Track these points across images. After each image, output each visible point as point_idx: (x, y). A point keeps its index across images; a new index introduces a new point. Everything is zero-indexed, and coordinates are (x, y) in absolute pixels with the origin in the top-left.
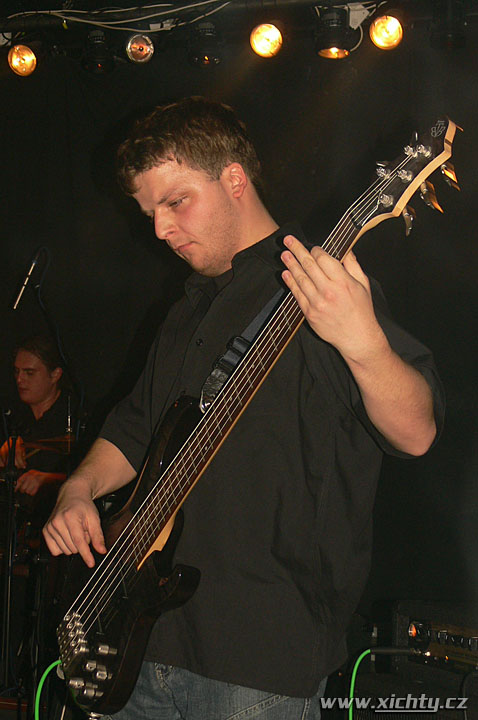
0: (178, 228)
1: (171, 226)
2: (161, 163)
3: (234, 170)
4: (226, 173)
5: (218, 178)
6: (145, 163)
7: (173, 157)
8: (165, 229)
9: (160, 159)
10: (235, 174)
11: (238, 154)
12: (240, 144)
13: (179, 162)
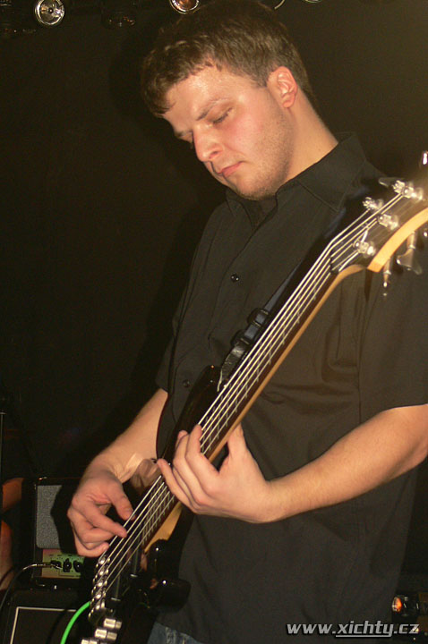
0: (224, 148)
1: (215, 145)
2: (199, 69)
3: (281, 76)
4: (272, 78)
5: (265, 85)
6: (179, 71)
7: (212, 63)
8: (208, 149)
9: (197, 66)
10: (283, 79)
11: (284, 56)
12: (285, 46)
13: (220, 68)
